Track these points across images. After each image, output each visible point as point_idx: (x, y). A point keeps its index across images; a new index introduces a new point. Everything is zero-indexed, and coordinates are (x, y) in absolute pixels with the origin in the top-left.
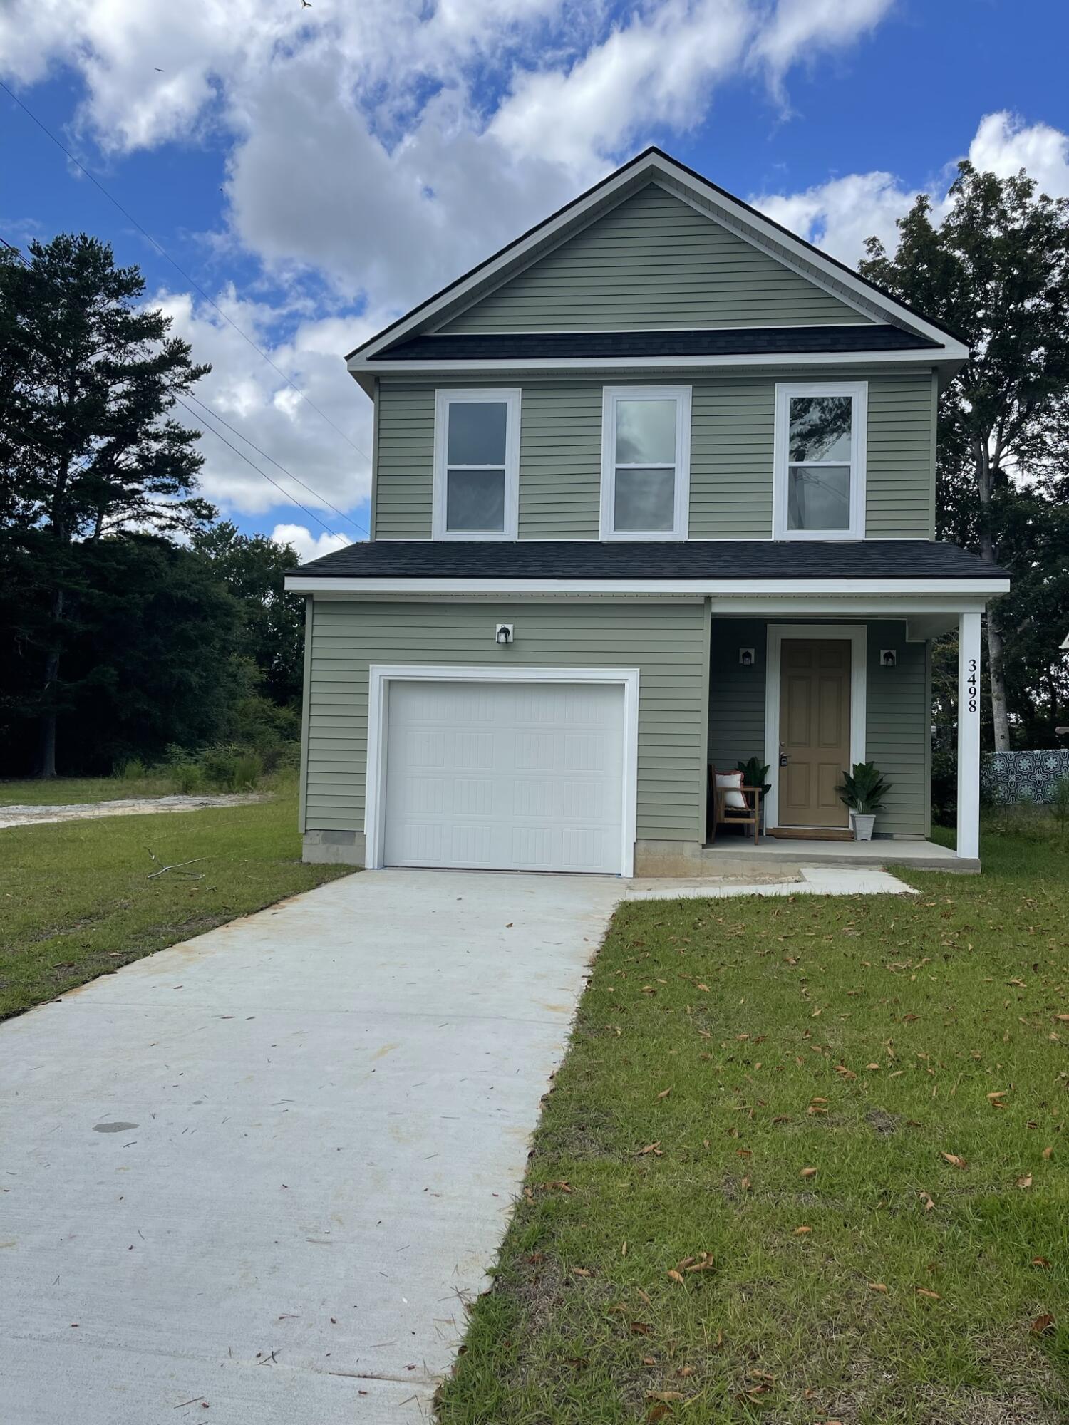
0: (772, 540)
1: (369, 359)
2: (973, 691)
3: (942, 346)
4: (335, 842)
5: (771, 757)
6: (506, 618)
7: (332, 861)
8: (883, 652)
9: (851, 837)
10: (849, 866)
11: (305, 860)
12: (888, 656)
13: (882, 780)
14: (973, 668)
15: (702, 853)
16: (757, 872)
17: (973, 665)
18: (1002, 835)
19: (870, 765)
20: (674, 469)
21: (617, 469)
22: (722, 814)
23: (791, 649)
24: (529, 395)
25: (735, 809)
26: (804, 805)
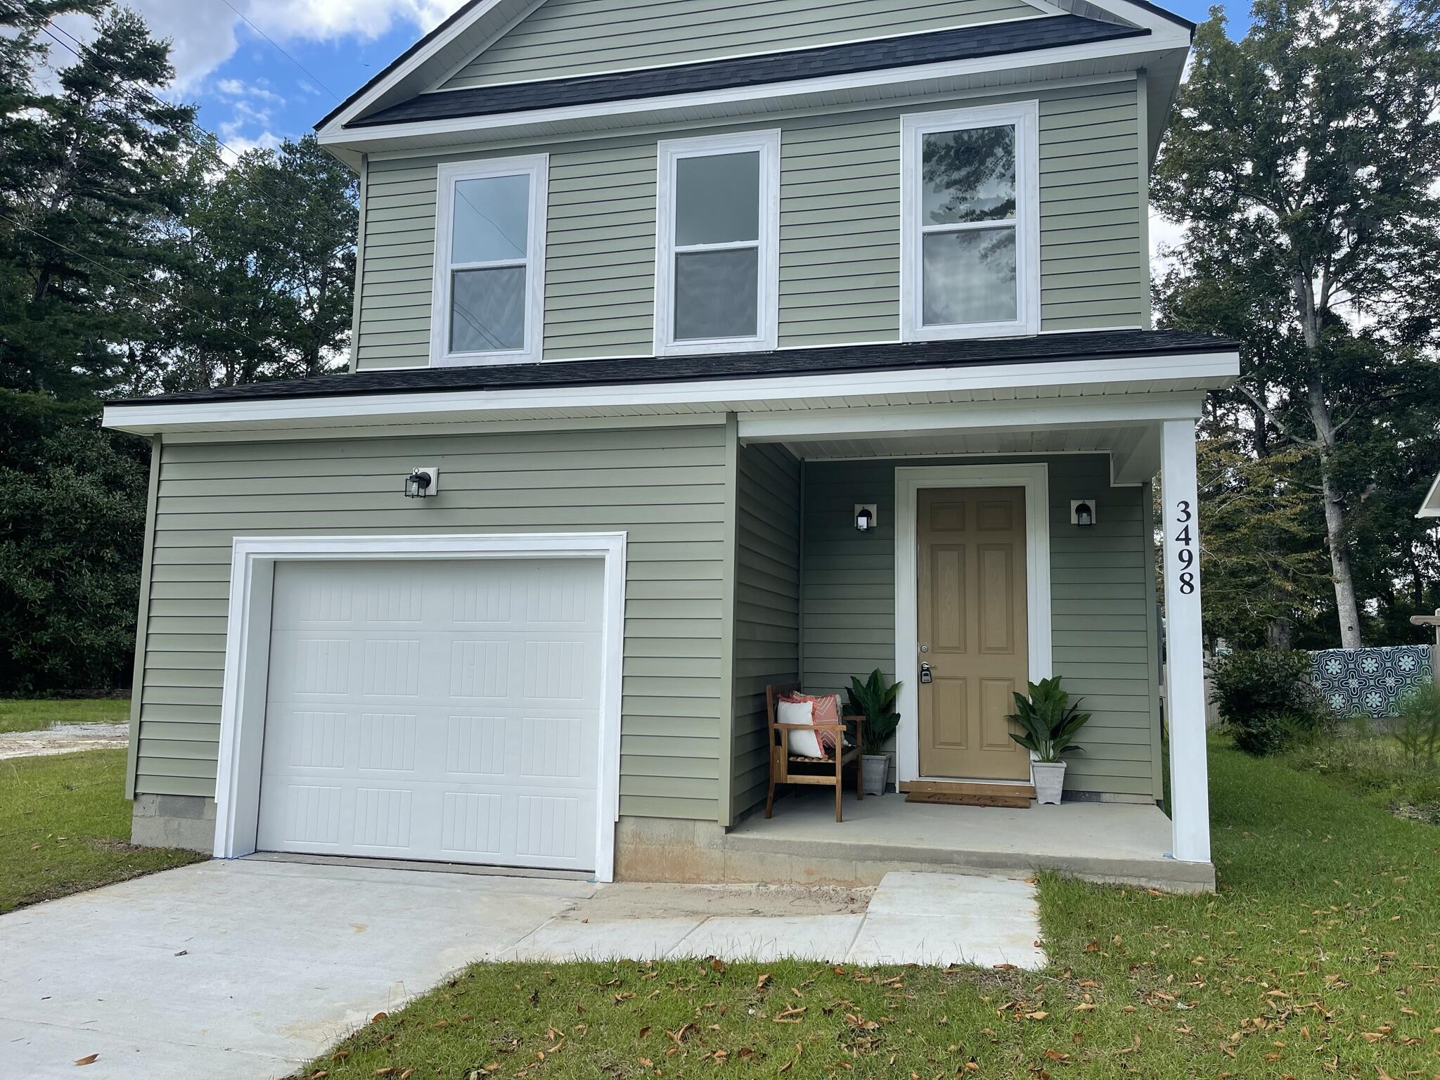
0: (900, 342)
1: (349, 126)
2: (1186, 556)
3: (1148, 32)
4: (176, 814)
5: (905, 671)
6: (427, 458)
7: (173, 844)
8: (1074, 504)
9: (1025, 800)
10: (972, 871)
11: (134, 842)
12: (1082, 509)
13: (1076, 706)
14: (1184, 517)
15: (725, 843)
16: (816, 877)
17: (1184, 511)
18: (1323, 772)
19: (1056, 680)
20: (757, 248)
21: (677, 254)
22: (784, 768)
23: (929, 501)
24: (558, 161)
25: (807, 760)
26: (959, 744)
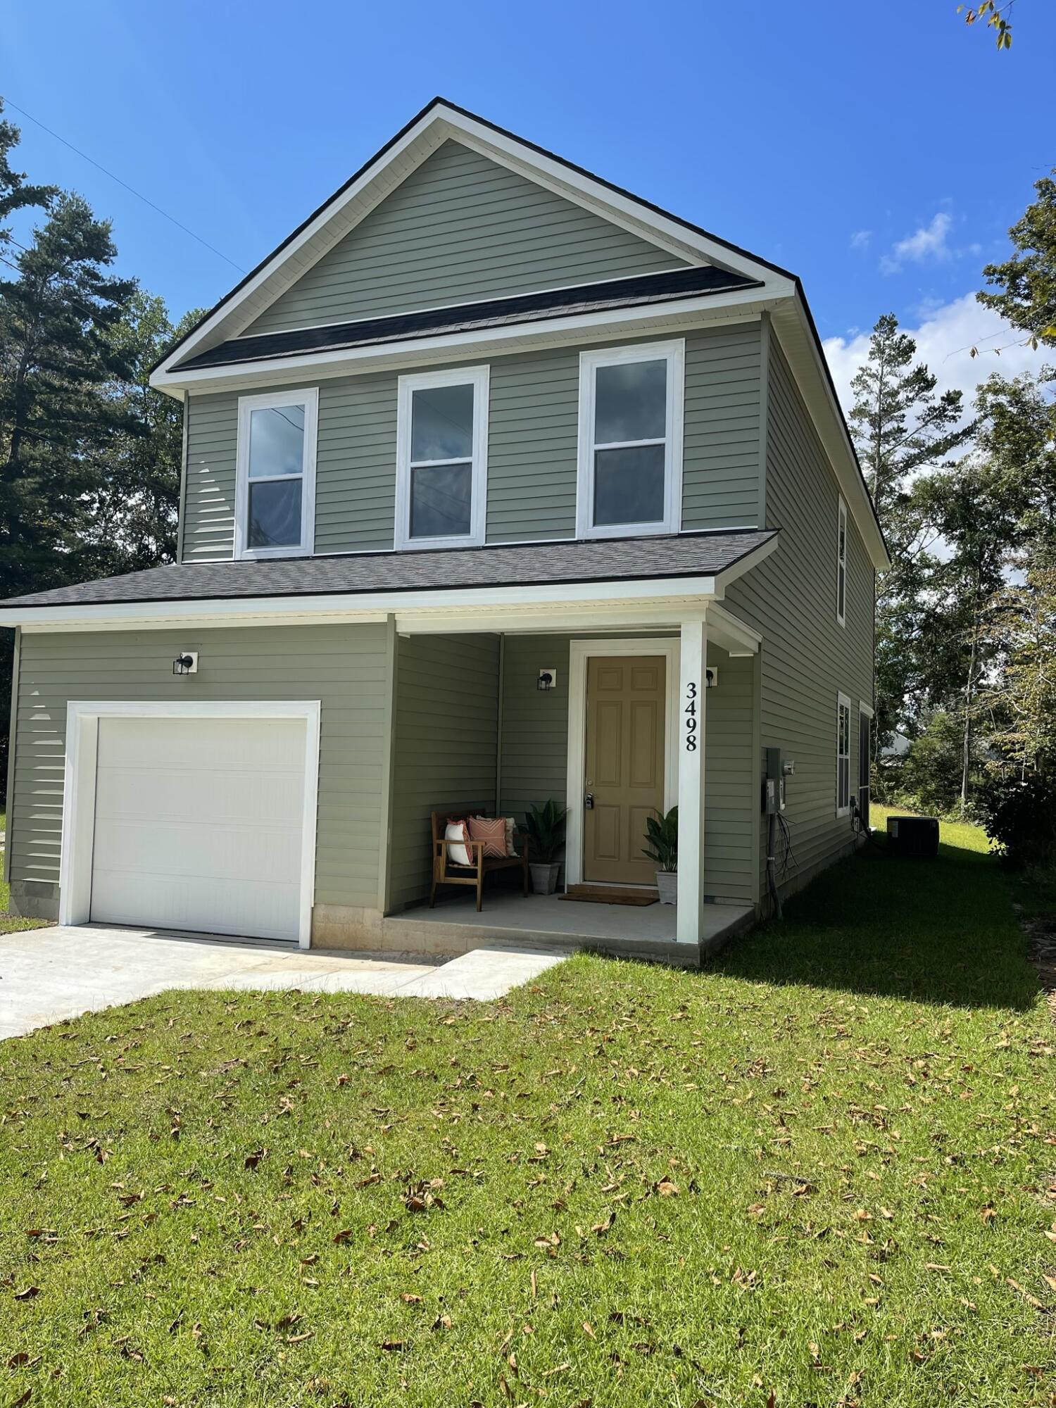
0: (573, 539)
1: (169, 371)
2: (691, 723)
3: (762, 284)
4: (37, 894)
14: (691, 694)
15: (382, 924)
17: (691, 690)
20: (471, 463)
24: (327, 395)
25: (461, 867)
26: (613, 857)
